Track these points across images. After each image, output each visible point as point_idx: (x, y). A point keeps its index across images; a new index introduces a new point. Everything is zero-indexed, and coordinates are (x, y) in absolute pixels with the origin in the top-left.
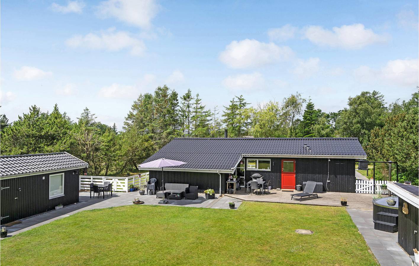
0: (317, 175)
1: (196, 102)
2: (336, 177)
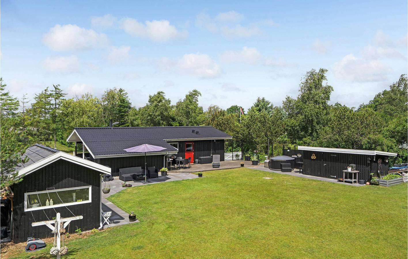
0: (206, 152)
2: (215, 151)
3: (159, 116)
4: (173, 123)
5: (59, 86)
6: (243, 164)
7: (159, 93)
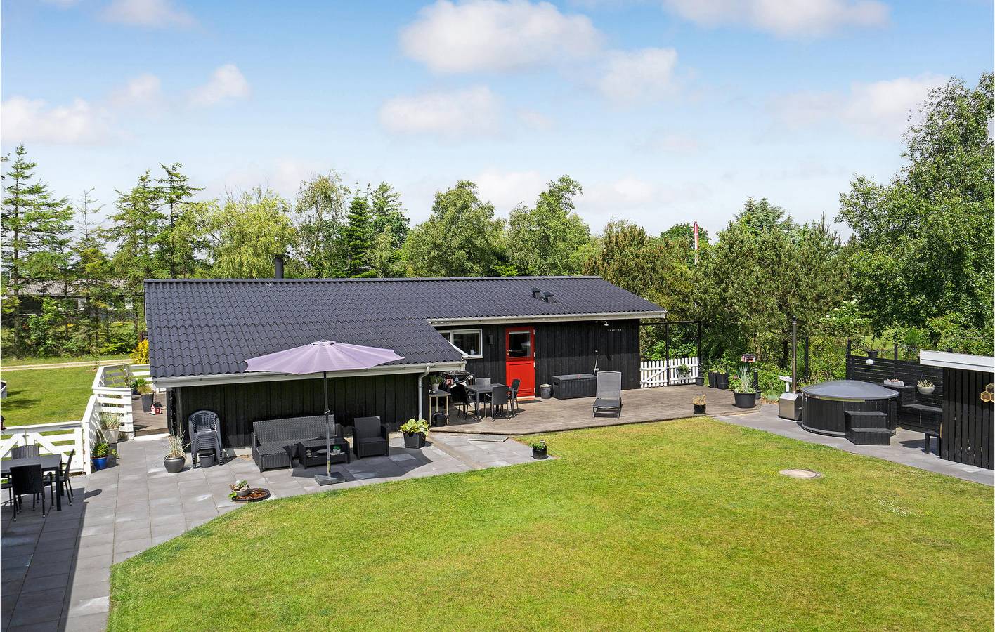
0: (576, 358)
1: (14, 171)
2: (609, 359)
3: (460, 247)
4: (501, 270)
5: (178, 168)
6: (704, 407)
7: (462, 186)
